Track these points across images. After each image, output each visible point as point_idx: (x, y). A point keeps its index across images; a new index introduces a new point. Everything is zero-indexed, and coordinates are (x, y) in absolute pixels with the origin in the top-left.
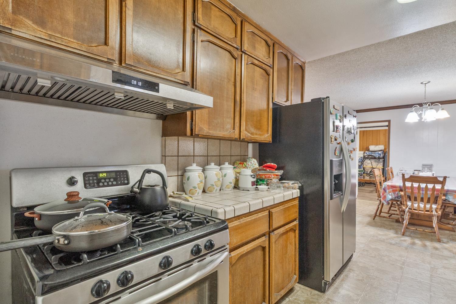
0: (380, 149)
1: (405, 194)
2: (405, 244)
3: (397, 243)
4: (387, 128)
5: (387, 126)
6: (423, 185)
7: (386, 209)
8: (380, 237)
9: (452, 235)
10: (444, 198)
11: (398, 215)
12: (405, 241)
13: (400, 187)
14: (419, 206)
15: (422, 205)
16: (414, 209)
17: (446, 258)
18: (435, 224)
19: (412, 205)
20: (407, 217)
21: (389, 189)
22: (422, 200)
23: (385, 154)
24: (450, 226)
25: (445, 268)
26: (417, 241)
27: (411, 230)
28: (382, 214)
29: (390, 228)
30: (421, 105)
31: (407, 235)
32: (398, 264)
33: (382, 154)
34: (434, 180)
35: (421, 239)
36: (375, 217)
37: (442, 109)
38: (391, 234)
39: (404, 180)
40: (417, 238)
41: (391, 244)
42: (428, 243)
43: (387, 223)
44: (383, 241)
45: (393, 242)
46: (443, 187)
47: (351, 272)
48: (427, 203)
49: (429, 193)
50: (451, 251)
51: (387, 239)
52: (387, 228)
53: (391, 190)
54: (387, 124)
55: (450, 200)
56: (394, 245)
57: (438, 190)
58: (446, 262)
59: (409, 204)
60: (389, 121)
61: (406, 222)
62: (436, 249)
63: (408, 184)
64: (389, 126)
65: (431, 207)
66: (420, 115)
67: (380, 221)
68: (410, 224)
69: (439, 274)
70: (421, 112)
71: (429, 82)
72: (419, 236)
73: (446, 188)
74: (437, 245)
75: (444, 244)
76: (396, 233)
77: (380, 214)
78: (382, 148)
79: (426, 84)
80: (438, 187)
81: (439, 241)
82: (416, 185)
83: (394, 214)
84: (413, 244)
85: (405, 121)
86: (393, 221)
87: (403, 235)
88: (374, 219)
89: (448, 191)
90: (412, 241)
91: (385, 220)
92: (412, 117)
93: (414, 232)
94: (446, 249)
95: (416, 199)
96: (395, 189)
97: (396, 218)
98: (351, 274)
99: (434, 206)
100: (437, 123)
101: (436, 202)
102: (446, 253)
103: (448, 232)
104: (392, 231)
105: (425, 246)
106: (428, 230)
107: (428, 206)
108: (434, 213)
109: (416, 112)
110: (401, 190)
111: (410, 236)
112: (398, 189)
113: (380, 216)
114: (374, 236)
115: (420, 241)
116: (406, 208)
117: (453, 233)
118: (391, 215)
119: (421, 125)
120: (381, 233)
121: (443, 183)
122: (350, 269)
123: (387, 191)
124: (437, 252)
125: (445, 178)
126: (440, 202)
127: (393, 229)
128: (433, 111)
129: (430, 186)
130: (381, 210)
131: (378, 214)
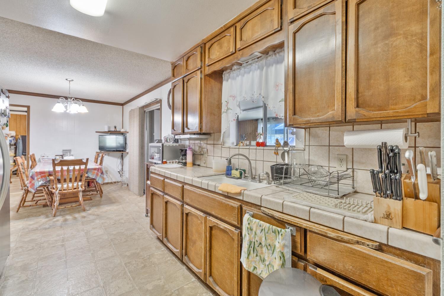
0: (11, 135)
1: (55, 178)
2: (59, 223)
3: (51, 226)
4: (26, 114)
5: (26, 112)
6: (71, 168)
7: (29, 197)
8: (31, 227)
9: (91, 203)
10: (86, 175)
11: (45, 199)
12: (57, 221)
13: (49, 172)
14: (68, 186)
15: (70, 185)
16: (64, 190)
17: (93, 221)
18: (81, 199)
19: (62, 186)
20: (57, 199)
21: (37, 176)
22: (71, 180)
23: (17, 140)
24: (88, 196)
25: (94, 228)
26: (68, 217)
27: (60, 210)
28: (26, 204)
29: (37, 215)
30: (66, 98)
31: (58, 215)
32: (59, 244)
33: (13, 141)
34: (79, 162)
35: (70, 214)
36: (19, 209)
37: (83, 105)
38: (42, 220)
39: (54, 165)
40: (67, 214)
41: (46, 229)
42: (77, 215)
43: (35, 210)
44: (37, 229)
45: (47, 226)
46: (86, 167)
47: (9, 279)
48: (75, 182)
49: (76, 173)
50: (94, 215)
51: (40, 226)
52: (36, 216)
53: (40, 176)
54: (26, 109)
55: (90, 177)
56: (49, 228)
57: (83, 170)
58: (93, 224)
59: (59, 186)
60: (28, 107)
61: (56, 204)
62: (84, 217)
63: (58, 168)
64: (28, 112)
65: (78, 185)
66: (66, 107)
67: (24, 212)
68: (60, 204)
69: (92, 235)
70: (66, 104)
71: (73, 80)
72: (68, 212)
73: (88, 167)
74: (83, 214)
75: (88, 212)
76: (47, 217)
77: (24, 204)
78: (14, 134)
79: (70, 81)
80: (83, 167)
81: (84, 210)
82: (65, 168)
83: (40, 200)
84: (66, 220)
85: (53, 110)
86: (40, 208)
87: (54, 216)
88: (17, 211)
89: (89, 169)
90: (64, 218)
91: (31, 209)
92: (59, 107)
93: (63, 210)
94: (90, 214)
95: (65, 181)
96: (43, 175)
97: (44, 203)
98: (10, 282)
99: (80, 184)
100: (78, 116)
101: (80, 180)
102: (92, 217)
103: (88, 201)
104: (42, 216)
105: (75, 218)
106: (74, 205)
107: (75, 184)
108: (80, 189)
109: (63, 103)
110: (50, 175)
111: (60, 215)
112: (47, 174)
113: (23, 206)
114: (23, 229)
115: (70, 216)
116: (56, 191)
117: (91, 201)
118: (38, 201)
119: (66, 115)
120: (31, 223)
121: (86, 164)
122: (6, 277)
123: (36, 178)
124: (86, 219)
125: (87, 159)
126: (84, 179)
127: (43, 214)
128: (77, 105)
129: (77, 167)
130: (25, 200)
131: (21, 206)
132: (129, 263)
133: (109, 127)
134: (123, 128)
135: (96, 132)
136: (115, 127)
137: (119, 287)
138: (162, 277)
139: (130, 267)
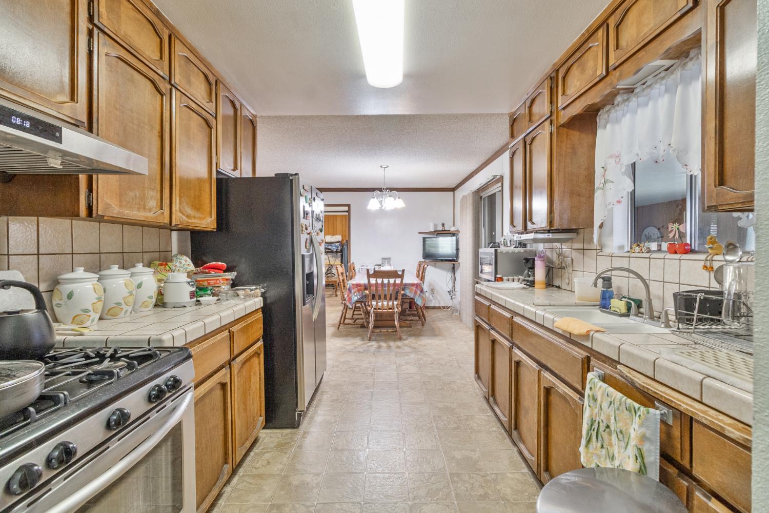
0: (337, 240)
1: (370, 293)
2: (373, 349)
3: (364, 350)
4: (347, 214)
5: (347, 212)
6: (386, 281)
7: (349, 314)
8: (348, 347)
9: (409, 331)
10: (402, 292)
11: (362, 319)
12: (371, 346)
13: (365, 285)
14: (383, 304)
15: (385, 303)
16: (379, 309)
17: (407, 354)
18: (396, 323)
19: (377, 304)
20: (372, 319)
21: (354, 288)
22: (385, 298)
23: (343, 246)
24: (407, 322)
25: (407, 363)
26: (383, 344)
27: (376, 333)
28: (347, 321)
29: (355, 335)
30: (380, 190)
31: (373, 339)
32: (369, 372)
33: (339, 247)
34: (394, 274)
35: (385, 341)
36: (339, 325)
37: (399, 198)
38: (358, 342)
39: (369, 276)
40: (382, 340)
41: (359, 352)
42: (392, 344)
43: (352, 330)
44: (351, 351)
45: (361, 350)
46: (402, 281)
47: (324, 395)
48: (390, 300)
49: (391, 288)
50: (410, 347)
51: (355, 349)
52: (353, 336)
53: (356, 289)
54: (346, 208)
55: (408, 295)
56: (362, 353)
57: (398, 285)
58: (407, 357)
59: (374, 303)
60: (349, 206)
61: (371, 325)
62: (399, 347)
63: (373, 281)
64: (349, 211)
65: (393, 304)
66: (381, 202)
67: (344, 329)
68: (376, 327)
69: (404, 371)
70: (381, 199)
71: (387, 167)
72: (383, 339)
73: (404, 282)
74: (399, 343)
75: (405, 342)
76: (363, 339)
77: (344, 321)
78: (340, 239)
79: (385, 168)
80: (398, 281)
81: (400, 339)
82: (380, 281)
83: (358, 319)
84: (380, 347)
85: (368, 208)
86: (358, 328)
87: (369, 340)
88: (338, 329)
89: (406, 285)
90: (378, 344)
91: (350, 328)
92: (373, 204)
93: (379, 335)
94: (406, 345)
95: (380, 298)
96: (359, 288)
97: (362, 323)
98: (325, 397)
99: (395, 303)
100: (395, 213)
101: (396, 299)
102: (407, 349)
103: (406, 329)
104: (359, 338)
105: (389, 347)
106: (390, 330)
107: (390, 303)
108: (396, 310)
109: (377, 198)
110: (366, 289)
111: (376, 340)
112: (363, 288)
113: (344, 324)
114: (341, 348)
116: (371, 309)
117: (409, 329)
118: (356, 320)
119: (382, 213)
120: (348, 343)
121: (402, 277)
122: (322, 392)
123: (352, 291)
124: (400, 350)
125: (403, 271)
126: (400, 297)
127: (359, 335)
128: (392, 199)
129: (392, 281)
130: (345, 316)
131: (342, 322)
132: (439, 417)
133: (435, 226)
134: (454, 226)
135: (420, 233)
136: (443, 225)
137: (420, 440)
138: (478, 449)
139: (439, 422)
